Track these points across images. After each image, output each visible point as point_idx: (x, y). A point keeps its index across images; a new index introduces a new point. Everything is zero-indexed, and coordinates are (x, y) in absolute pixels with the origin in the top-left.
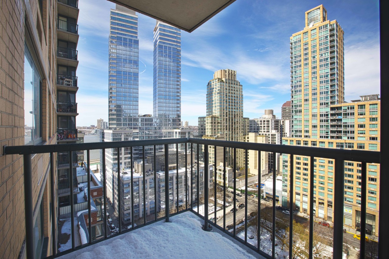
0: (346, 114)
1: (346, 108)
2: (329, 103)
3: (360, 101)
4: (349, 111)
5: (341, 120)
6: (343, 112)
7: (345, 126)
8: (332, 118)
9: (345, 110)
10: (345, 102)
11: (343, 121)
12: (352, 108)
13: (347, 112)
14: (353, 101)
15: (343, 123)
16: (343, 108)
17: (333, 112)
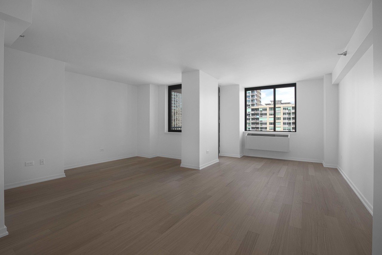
0: (262, 114)
1: (262, 109)
2: (251, 105)
3: (270, 104)
4: (264, 112)
5: (258, 119)
6: (260, 113)
7: (262, 124)
8: (252, 117)
9: (261, 111)
10: (261, 105)
11: (260, 119)
12: (266, 110)
13: (262, 113)
14: (266, 104)
15: (260, 121)
16: (260, 109)
17: (253, 112)
